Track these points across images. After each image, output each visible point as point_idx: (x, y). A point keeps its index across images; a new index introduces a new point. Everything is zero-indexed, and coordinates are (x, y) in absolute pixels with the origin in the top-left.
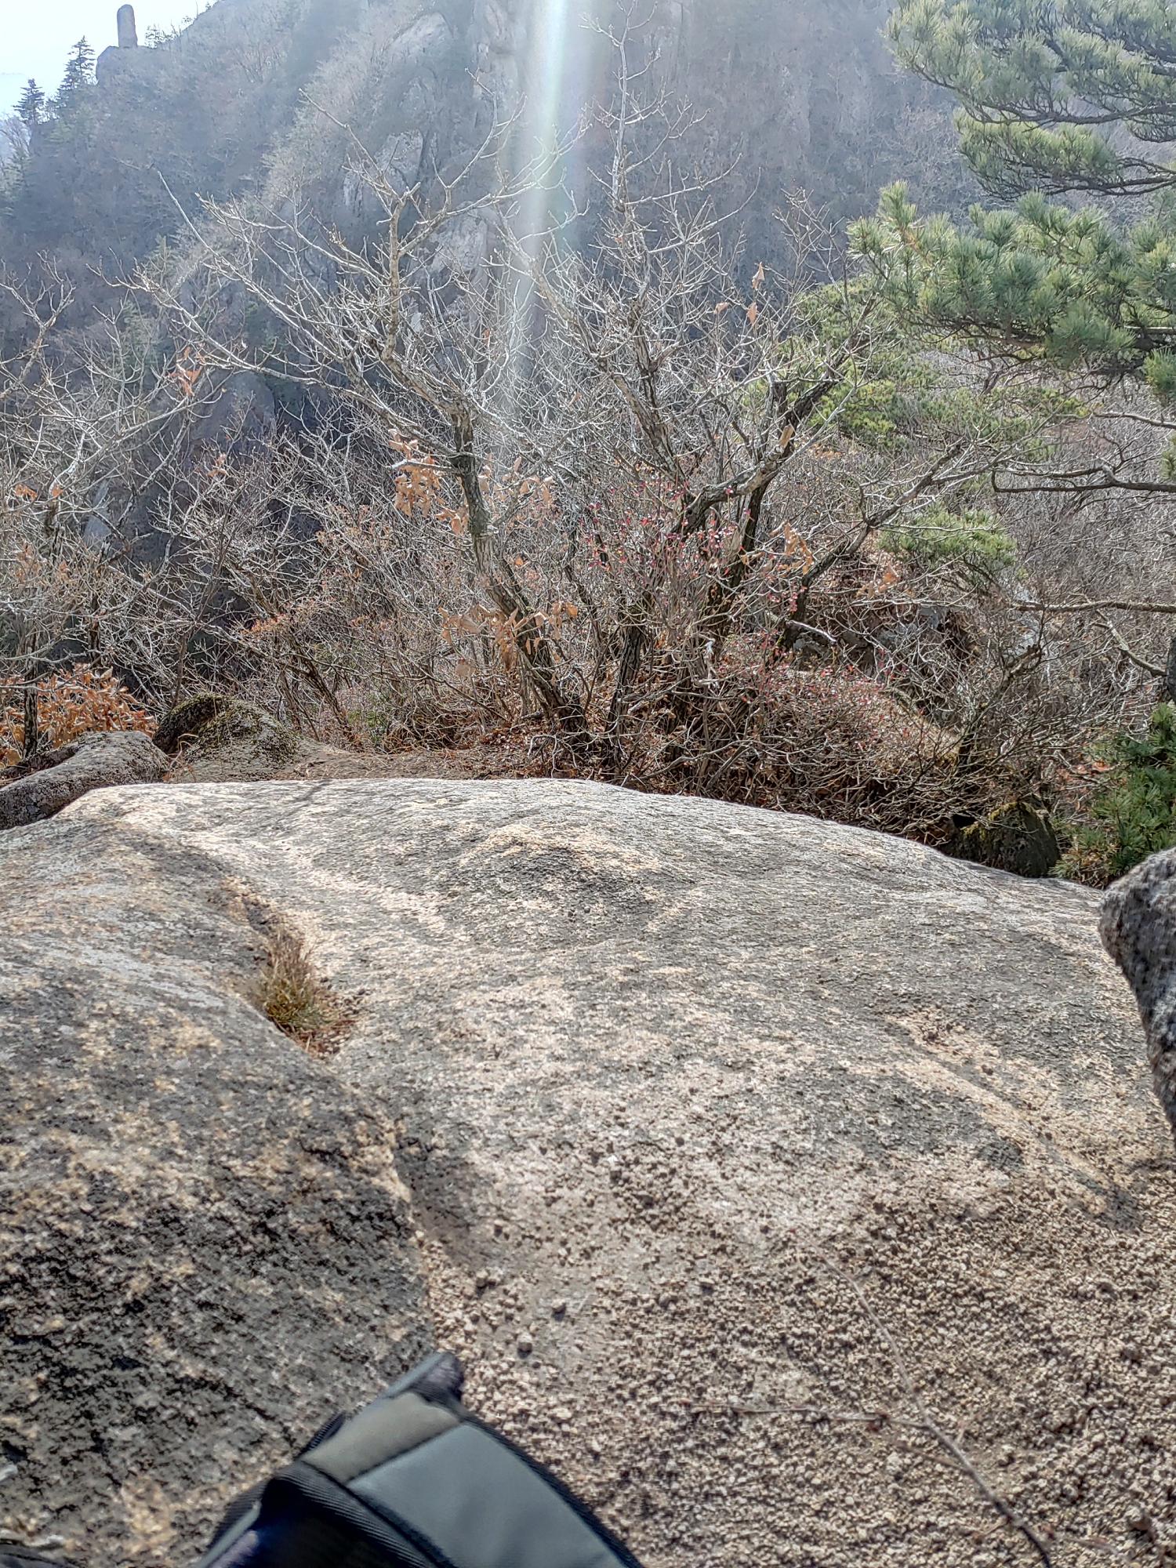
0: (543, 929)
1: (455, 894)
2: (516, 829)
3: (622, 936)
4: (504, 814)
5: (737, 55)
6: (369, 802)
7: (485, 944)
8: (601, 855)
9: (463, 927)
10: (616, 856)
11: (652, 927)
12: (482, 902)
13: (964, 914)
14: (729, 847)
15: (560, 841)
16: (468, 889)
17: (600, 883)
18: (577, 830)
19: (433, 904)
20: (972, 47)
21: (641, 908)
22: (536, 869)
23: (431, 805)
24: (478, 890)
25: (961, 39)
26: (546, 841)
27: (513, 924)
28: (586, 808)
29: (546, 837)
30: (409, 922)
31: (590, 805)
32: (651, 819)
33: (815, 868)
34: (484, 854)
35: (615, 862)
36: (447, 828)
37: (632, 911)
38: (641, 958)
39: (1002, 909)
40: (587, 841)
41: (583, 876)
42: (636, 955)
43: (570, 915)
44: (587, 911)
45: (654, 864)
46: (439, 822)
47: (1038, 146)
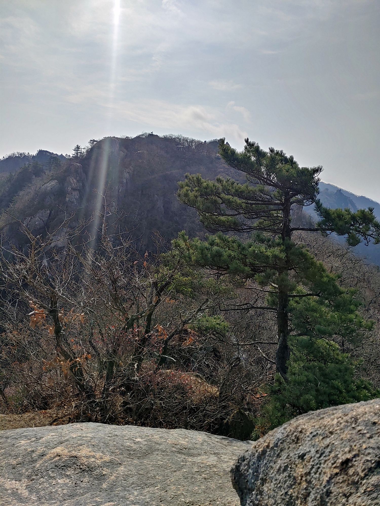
0: (65, 491)
1: (33, 480)
2: (58, 450)
3: (93, 491)
4: (55, 443)
5: (142, 191)
6: (6, 442)
7: (43, 501)
8: (88, 457)
9: (35, 494)
10: (94, 457)
11: (104, 486)
12: (43, 482)
13: (209, 466)
14: (135, 447)
15: (74, 453)
16: (38, 477)
17: (87, 469)
18: (81, 447)
19: (25, 485)
20: (199, 199)
21: (101, 477)
22: (64, 466)
23: (29, 441)
24: (42, 477)
25: (196, 197)
26: (69, 454)
27: (54, 490)
28: (86, 437)
29: (69, 452)
30: (15, 494)
31: (88, 435)
32: (109, 438)
33: (164, 451)
34: (46, 462)
35: (93, 460)
36: (33, 451)
37: (98, 479)
38: (99, 500)
39: (222, 461)
40: (84, 452)
41: (81, 467)
42: (97, 499)
43: (76, 484)
44: (82, 482)
45: (107, 458)
46: (30, 449)
47: (220, 220)
